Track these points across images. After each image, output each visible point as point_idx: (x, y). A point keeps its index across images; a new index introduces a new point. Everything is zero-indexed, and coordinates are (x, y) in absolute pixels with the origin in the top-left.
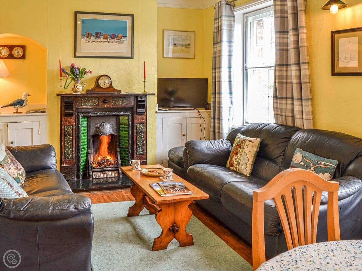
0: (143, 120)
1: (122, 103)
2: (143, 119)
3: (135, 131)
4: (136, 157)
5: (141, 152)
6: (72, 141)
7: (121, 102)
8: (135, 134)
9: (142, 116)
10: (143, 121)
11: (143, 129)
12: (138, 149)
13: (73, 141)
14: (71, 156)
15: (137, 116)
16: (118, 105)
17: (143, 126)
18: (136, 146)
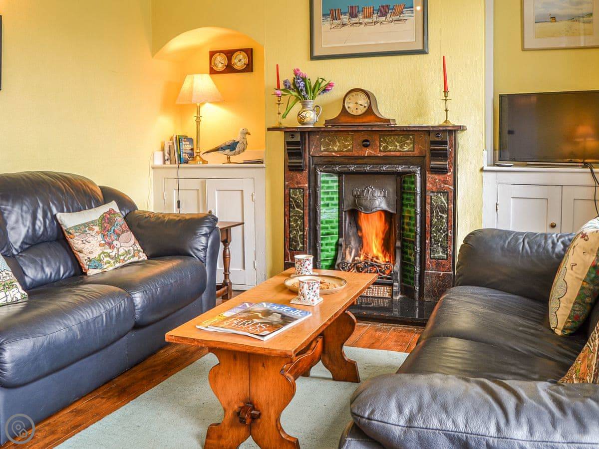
0: (446, 184)
1: (401, 148)
2: (445, 182)
3: (428, 208)
4: (430, 262)
5: (441, 254)
6: (303, 218)
7: (398, 144)
8: (428, 214)
9: (444, 176)
10: (446, 186)
11: (446, 204)
12: (435, 246)
13: (305, 218)
14: (301, 245)
15: (432, 176)
16: (393, 151)
17: (446, 197)
18: (431, 240)
